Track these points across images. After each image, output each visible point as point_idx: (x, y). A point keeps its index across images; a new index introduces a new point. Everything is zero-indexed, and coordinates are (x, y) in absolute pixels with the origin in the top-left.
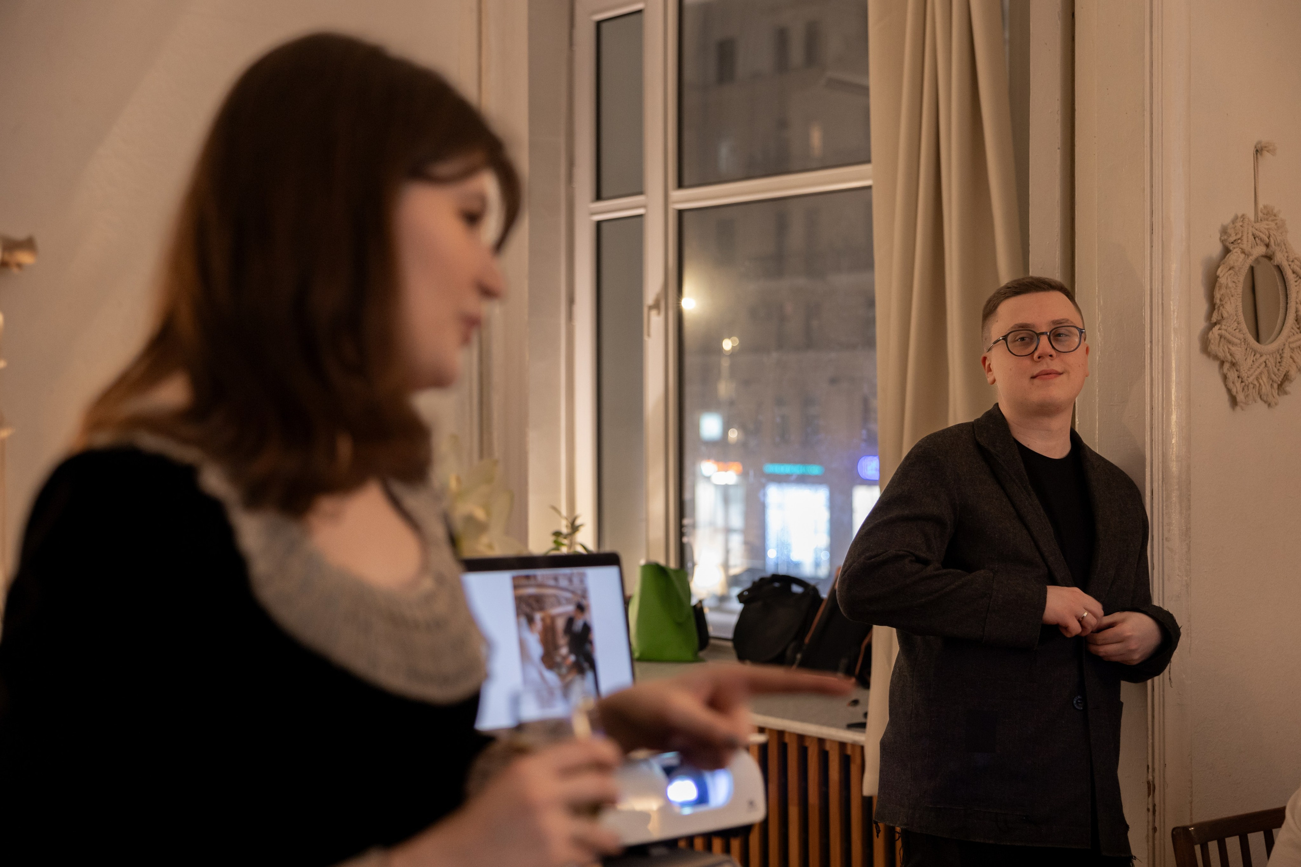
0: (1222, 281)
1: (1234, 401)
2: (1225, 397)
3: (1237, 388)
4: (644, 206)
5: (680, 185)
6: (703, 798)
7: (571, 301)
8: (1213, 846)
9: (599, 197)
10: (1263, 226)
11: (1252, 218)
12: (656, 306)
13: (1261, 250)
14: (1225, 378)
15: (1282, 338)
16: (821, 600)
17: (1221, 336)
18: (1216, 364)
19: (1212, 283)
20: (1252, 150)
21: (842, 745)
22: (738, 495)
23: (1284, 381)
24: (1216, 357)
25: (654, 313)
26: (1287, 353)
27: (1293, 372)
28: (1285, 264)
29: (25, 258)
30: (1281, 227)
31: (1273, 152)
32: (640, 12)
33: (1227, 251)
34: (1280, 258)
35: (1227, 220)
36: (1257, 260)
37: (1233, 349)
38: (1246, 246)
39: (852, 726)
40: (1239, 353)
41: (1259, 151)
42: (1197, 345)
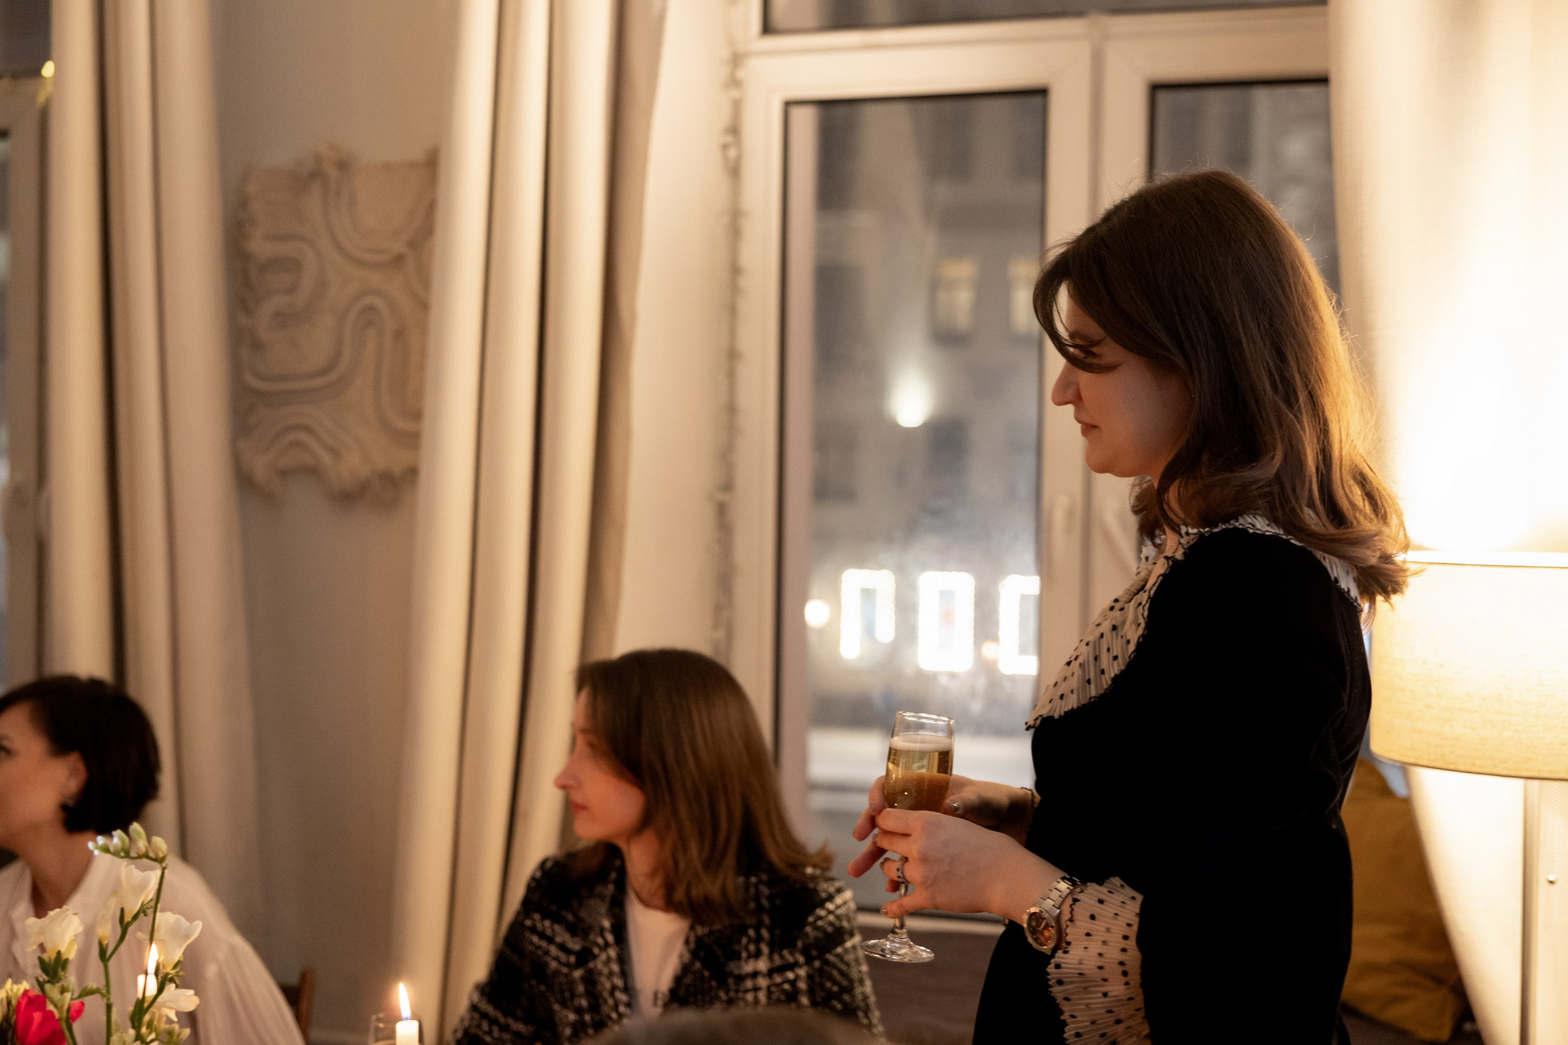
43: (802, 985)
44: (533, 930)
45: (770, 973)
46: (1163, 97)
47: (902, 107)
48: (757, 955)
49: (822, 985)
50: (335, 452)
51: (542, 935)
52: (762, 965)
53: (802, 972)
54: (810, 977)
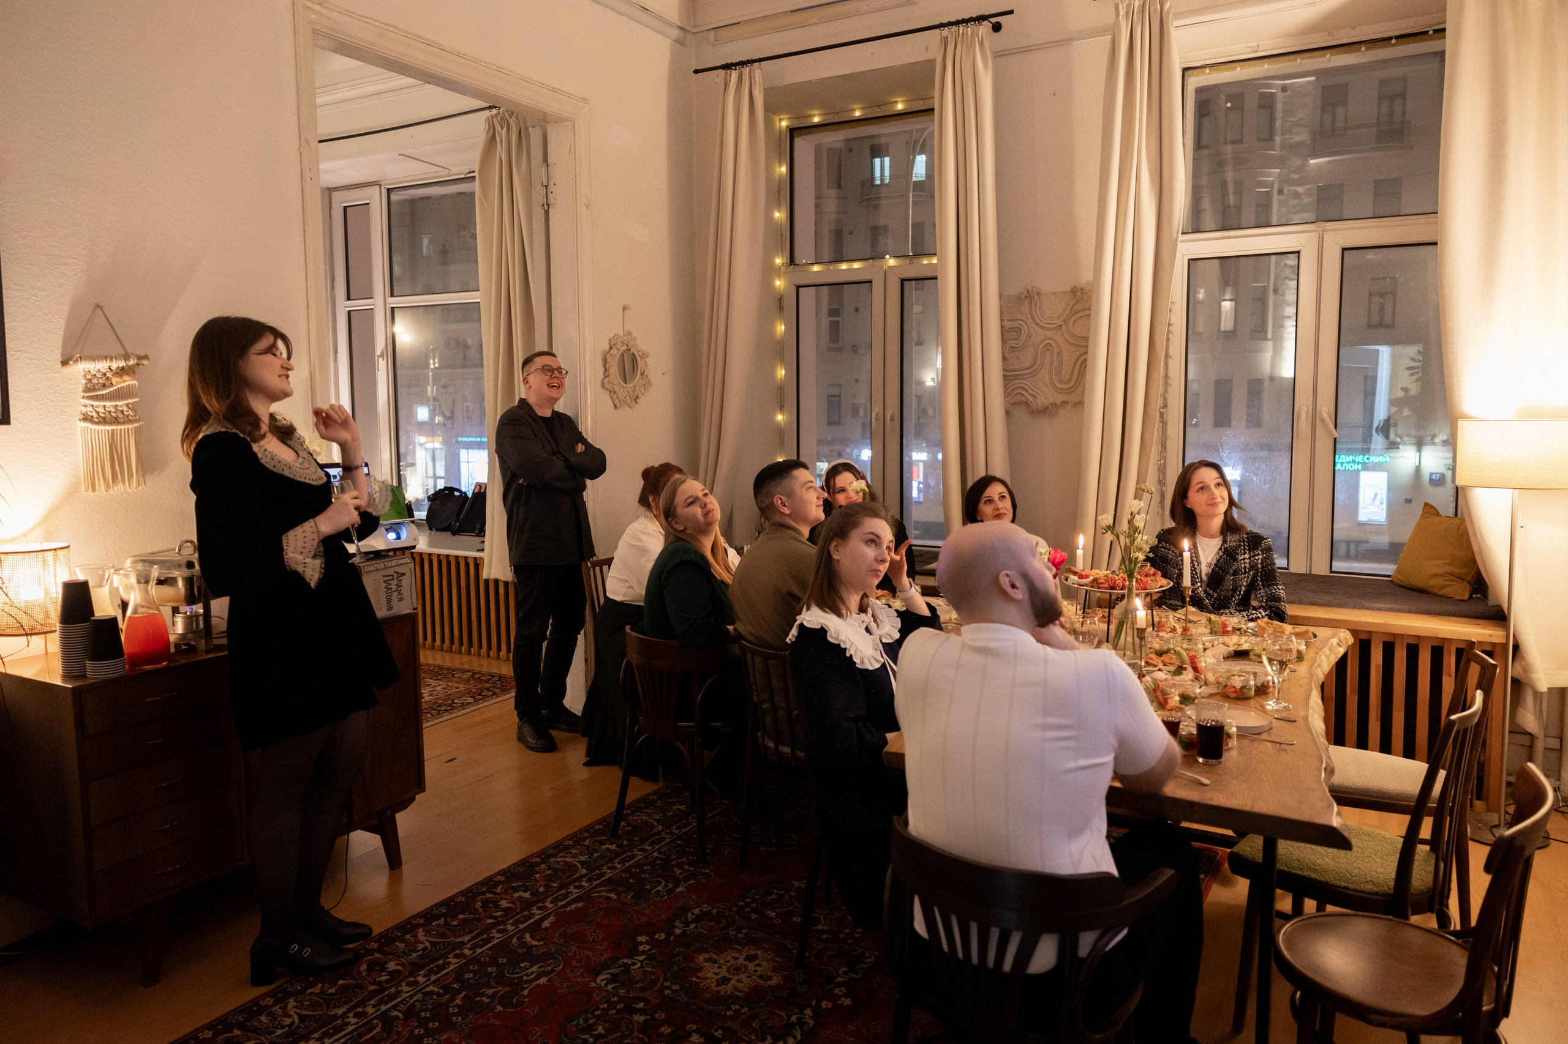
0: (608, 360)
1: (616, 407)
2: (612, 405)
3: (617, 401)
4: (374, 305)
5: (392, 295)
6: (399, 538)
7: (336, 352)
8: (598, 569)
9: (349, 299)
10: (626, 338)
11: (622, 335)
12: (382, 356)
13: (625, 347)
14: (612, 398)
15: (635, 382)
16: (468, 498)
17: (609, 382)
18: (608, 392)
19: (605, 361)
20: (622, 309)
21: (475, 559)
22: (441, 455)
23: (636, 399)
24: (608, 390)
25: (381, 359)
26: (637, 387)
27: (639, 395)
28: (635, 353)
29: (145, 362)
30: (634, 339)
31: (630, 309)
32: (368, 204)
33: (611, 348)
34: (633, 350)
35: (611, 336)
36: (624, 351)
37: (614, 386)
38: (619, 347)
39: (478, 551)
40: (617, 388)
41: (624, 308)
42: (599, 385)
43: (1260, 561)
44: (1162, 547)
45: (1250, 558)
46: (1345, 252)
47: (1217, 260)
48: (1245, 553)
49: (1266, 561)
50: (1035, 397)
51: (1165, 548)
52: (1247, 556)
53: (1260, 557)
54: (1262, 559)
